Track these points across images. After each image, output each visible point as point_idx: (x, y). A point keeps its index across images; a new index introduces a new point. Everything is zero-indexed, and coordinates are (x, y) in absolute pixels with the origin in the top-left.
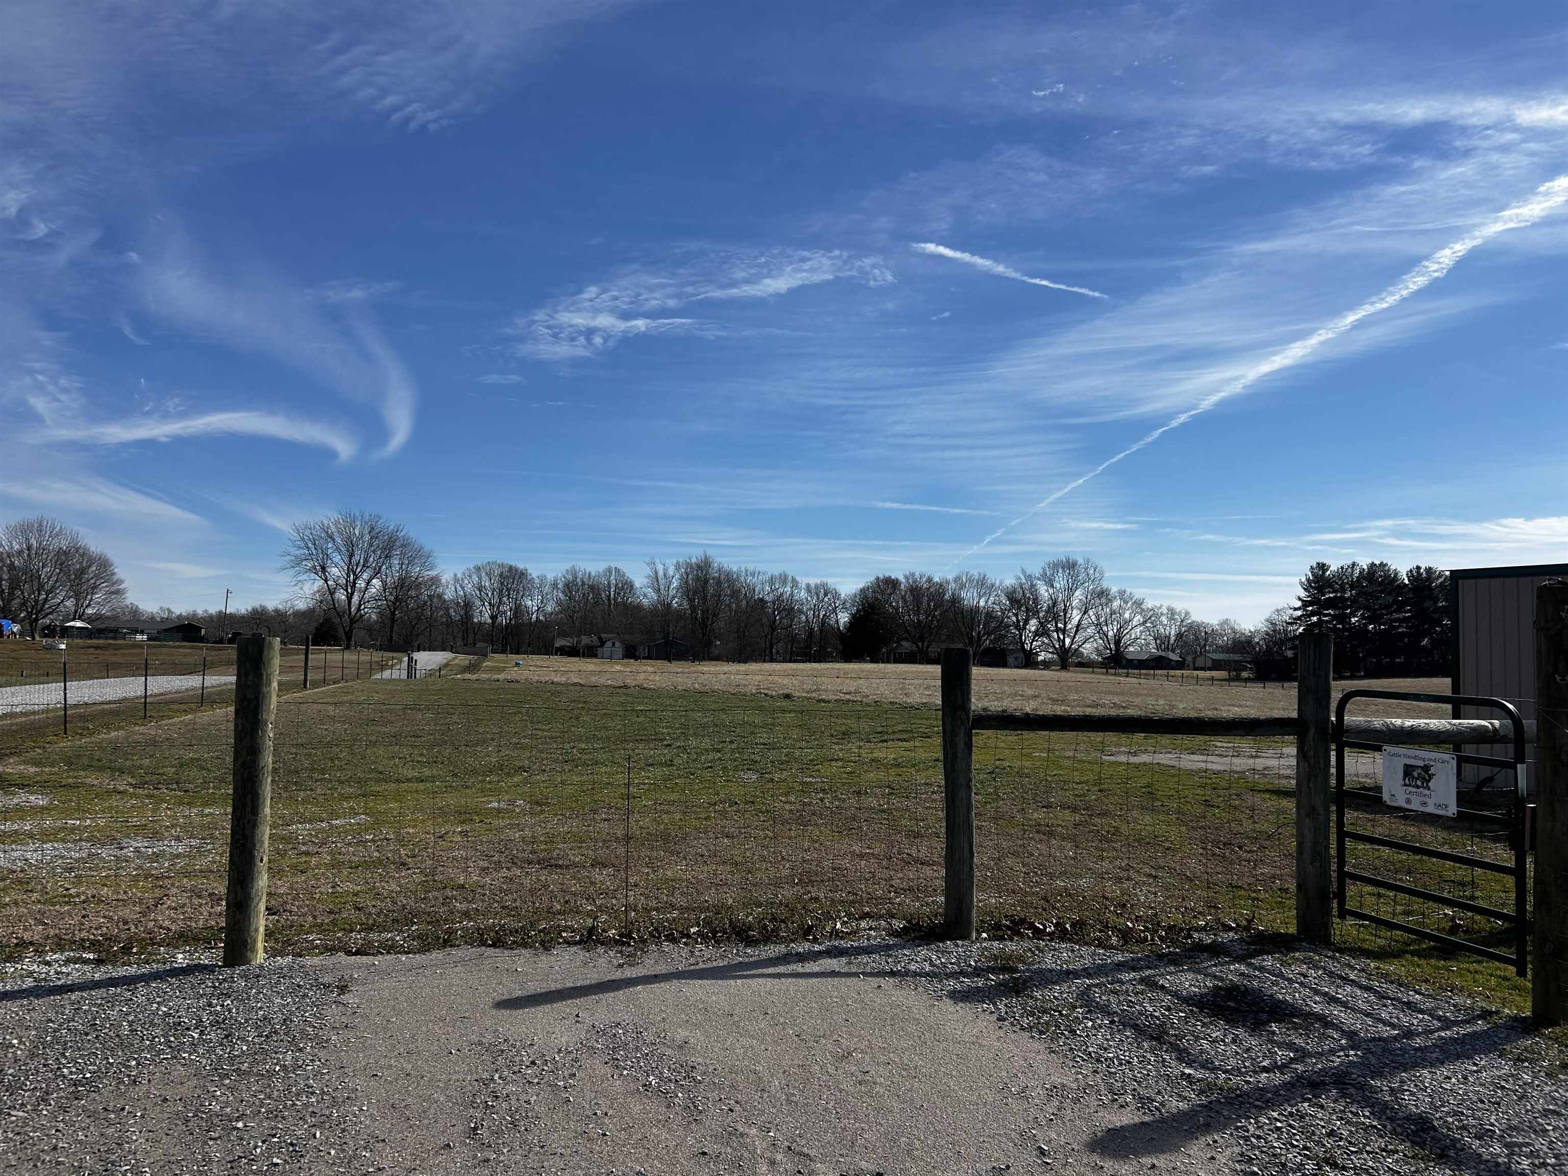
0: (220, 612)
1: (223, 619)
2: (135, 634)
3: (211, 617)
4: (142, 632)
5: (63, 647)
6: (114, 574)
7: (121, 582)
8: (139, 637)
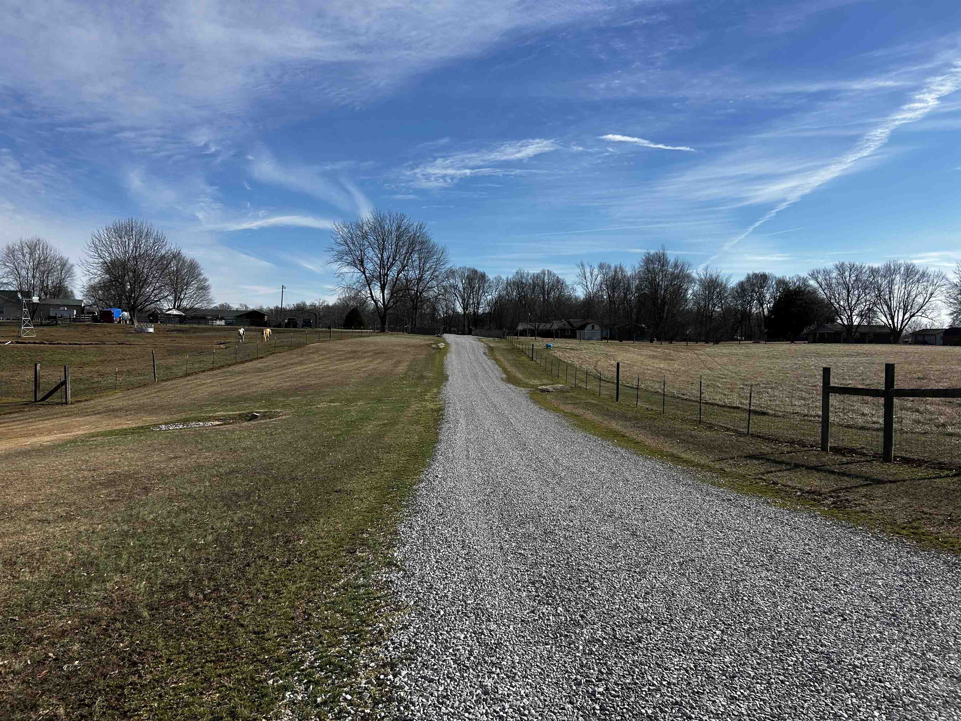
0: (277, 307)
1: (279, 312)
2: (216, 320)
3: (271, 310)
4: (222, 319)
5: (151, 330)
6: (200, 274)
7: (206, 280)
8: (218, 322)
